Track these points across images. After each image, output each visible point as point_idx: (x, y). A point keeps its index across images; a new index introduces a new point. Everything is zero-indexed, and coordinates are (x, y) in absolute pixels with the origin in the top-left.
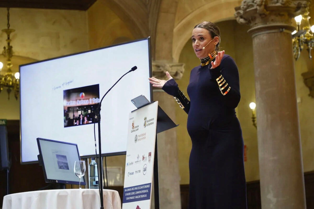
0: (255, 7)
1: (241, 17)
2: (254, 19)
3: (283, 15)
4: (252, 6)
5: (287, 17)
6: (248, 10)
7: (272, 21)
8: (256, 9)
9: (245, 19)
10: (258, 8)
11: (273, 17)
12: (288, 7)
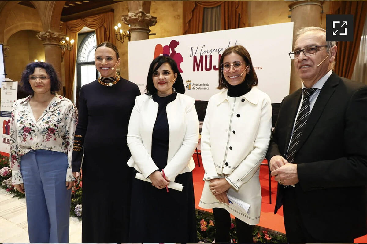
0: (46, 36)
1: (40, 37)
2: (45, 40)
3: (57, 40)
4: (45, 35)
5: (58, 41)
6: (43, 36)
7: (53, 42)
8: (47, 37)
9: (41, 38)
10: (48, 36)
11: (53, 40)
12: (59, 38)
